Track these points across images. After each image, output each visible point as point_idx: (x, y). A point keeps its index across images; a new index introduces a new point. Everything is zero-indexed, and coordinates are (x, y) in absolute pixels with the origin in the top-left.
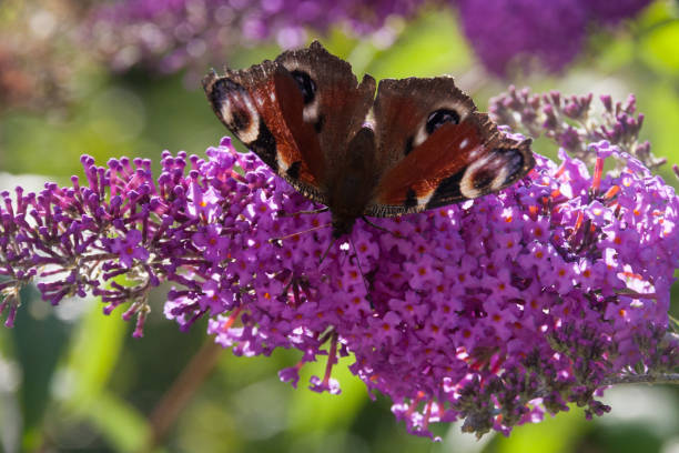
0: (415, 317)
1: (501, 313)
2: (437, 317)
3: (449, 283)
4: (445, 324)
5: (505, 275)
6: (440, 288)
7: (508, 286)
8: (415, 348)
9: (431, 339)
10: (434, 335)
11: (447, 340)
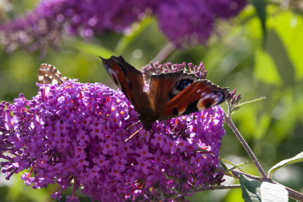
0: (104, 166)
1: (144, 162)
2: (116, 167)
3: (120, 151)
4: (120, 170)
5: (146, 148)
6: (117, 154)
7: (147, 153)
8: (107, 181)
9: (114, 176)
10: (115, 174)
11: (121, 177)
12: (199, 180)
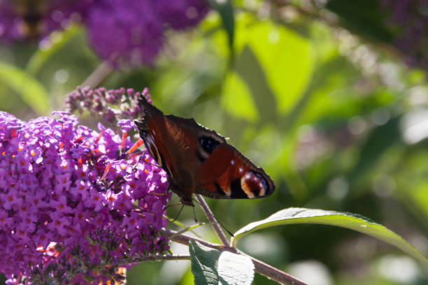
0: (6, 225)
1: (61, 220)
2: (22, 226)
3: (28, 205)
4: (28, 230)
5: (63, 199)
6: (24, 209)
7: (65, 206)
8: (11, 245)
9: (20, 239)
10: (22, 236)
11: (30, 240)
12: (135, 247)
